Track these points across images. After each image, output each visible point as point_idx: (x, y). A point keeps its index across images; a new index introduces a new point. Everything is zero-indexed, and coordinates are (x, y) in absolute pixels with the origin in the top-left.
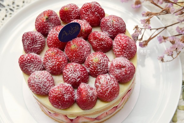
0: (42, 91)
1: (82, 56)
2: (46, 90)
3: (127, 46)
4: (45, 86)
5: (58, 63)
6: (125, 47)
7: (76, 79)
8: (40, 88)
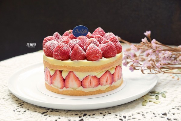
0: (51, 49)
1: (84, 42)
2: (54, 49)
3: (114, 39)
4: (54, 46)
5: (67, 40)
6: (113, 39)
7: (74, 45)
8: (50, 47)
